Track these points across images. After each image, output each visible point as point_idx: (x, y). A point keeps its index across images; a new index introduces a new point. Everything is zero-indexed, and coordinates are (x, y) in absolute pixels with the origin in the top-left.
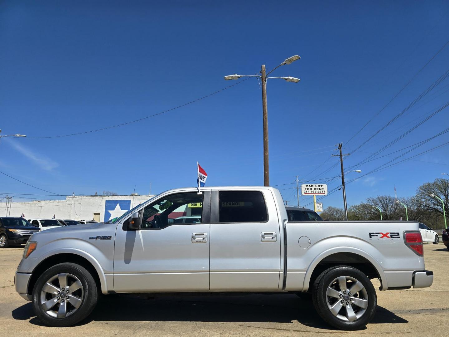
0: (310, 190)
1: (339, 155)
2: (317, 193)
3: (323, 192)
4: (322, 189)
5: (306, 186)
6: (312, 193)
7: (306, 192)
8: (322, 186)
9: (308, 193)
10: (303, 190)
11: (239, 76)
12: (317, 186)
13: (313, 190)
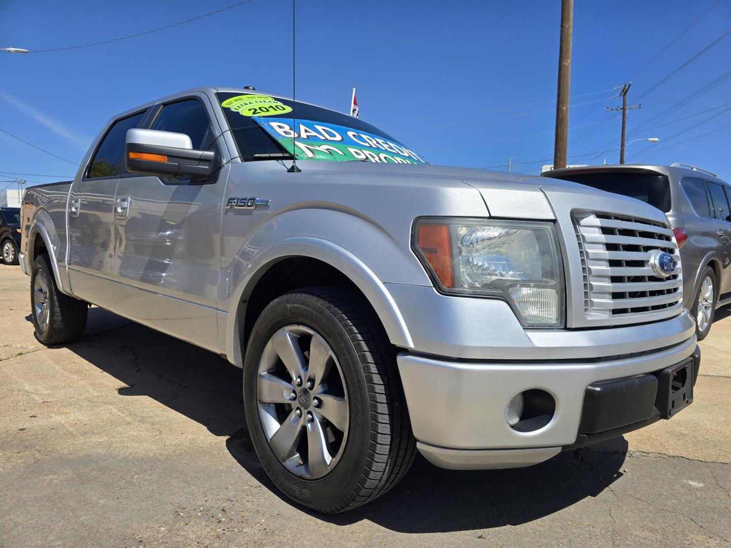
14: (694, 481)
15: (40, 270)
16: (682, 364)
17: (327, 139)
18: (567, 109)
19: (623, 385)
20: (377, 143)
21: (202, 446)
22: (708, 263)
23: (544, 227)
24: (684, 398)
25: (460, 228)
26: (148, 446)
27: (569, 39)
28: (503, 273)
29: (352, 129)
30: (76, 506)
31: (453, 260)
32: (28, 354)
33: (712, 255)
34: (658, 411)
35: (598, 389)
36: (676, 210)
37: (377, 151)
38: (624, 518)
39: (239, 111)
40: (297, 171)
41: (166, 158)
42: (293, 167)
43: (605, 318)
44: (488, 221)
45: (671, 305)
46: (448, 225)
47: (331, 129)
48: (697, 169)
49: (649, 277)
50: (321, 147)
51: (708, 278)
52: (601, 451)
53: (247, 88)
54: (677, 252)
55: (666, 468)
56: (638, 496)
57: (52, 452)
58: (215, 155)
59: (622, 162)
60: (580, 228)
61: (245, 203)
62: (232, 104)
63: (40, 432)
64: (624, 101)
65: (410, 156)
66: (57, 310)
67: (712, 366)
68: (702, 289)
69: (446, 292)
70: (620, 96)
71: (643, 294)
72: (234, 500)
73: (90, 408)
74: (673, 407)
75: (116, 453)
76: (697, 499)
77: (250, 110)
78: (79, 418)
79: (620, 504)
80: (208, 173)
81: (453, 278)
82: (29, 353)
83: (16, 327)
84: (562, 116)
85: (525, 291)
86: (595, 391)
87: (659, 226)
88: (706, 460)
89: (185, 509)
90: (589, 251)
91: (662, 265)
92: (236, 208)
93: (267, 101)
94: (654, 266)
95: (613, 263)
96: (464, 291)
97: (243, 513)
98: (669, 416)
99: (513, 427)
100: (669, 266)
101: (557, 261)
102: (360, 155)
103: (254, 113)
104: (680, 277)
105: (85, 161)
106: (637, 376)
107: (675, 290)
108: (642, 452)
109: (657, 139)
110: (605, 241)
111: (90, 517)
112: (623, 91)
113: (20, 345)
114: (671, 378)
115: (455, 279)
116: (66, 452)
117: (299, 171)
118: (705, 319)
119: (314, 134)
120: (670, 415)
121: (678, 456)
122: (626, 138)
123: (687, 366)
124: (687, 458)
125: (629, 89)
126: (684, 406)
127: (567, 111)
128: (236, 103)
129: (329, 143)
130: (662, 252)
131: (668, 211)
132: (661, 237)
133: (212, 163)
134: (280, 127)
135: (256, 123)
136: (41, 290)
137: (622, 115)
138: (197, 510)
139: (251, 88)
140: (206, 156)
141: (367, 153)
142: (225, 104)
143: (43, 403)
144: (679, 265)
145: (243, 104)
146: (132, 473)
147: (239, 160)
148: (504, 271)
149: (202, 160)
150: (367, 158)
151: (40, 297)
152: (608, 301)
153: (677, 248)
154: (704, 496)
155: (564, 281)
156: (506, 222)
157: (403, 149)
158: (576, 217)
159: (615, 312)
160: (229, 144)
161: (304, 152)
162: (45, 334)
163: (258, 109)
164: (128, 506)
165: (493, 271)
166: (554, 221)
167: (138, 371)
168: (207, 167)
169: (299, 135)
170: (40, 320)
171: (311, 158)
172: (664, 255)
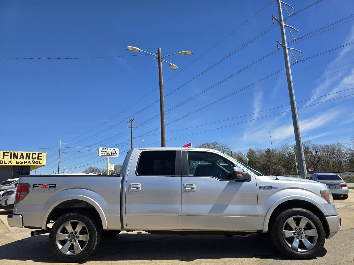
0: (105, 153)
1: (130, 127)
2: (110, 155)
3: (116, 154)
4: (115, 152)
5: (103, 149)
6: (107, 155)
7: (102, 154)
8: (115, 149)
9: (104, 155)
10: (100, 152)
11: (140, 50)
12: (111, 149)
13: (108, 152)
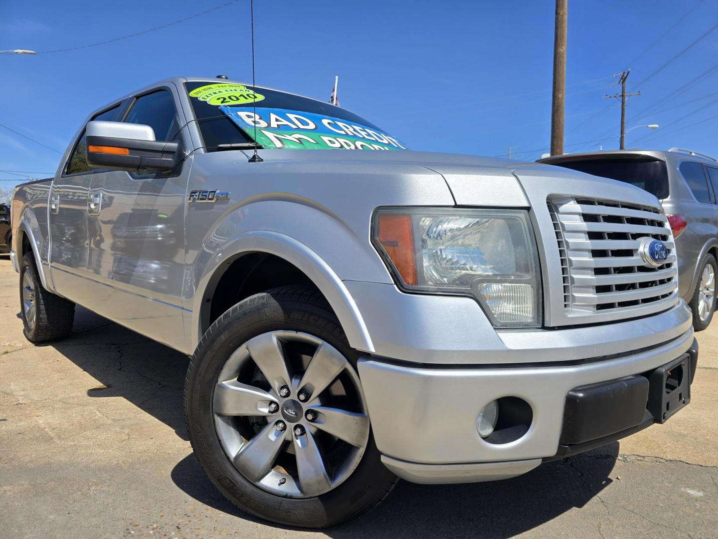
1: (619, 94)
14: (694, 489)
15: (27, 267)
16: (677, 361)
17: (299, 128)
18: (562, 96)
19: (609, 389)
20: (355, 130)
21: (170, 452)
22: (708, 250)
23: (516, 215)
24: (680, 398)
25: (424, 218)
26: (113, 452)
27: (564, 25)
28: (475, 266)
29: (327, 117)
30: (23, 523)
31: (415, 254)
32: (14, 353)
33: (713, 242)
34: (651, 415)
35: (581, 395)
36: (674, 197)
37: (354, 139)
38: (614, 535)
39: (207, 100)
40: (258, 161)
41: (127, 151)
42: (254, 157)
43: (589, 314)
44: (454, 211)
45: (664, 296)
46: (409, 215)
47: (305, 117)
48: (696, 153)
49: (638, 267)
50: (293, 136)
51: (709, 265)
52: (592, 455)
53: (219, 77)
54: (671, 238)
55: (663, 474)
56: (631, 508)
57: (12, 459)
58: (179, 146)
59: (622, 148)
60: (559, 215)
61: (206, 196)
62: (200, 94)
63: (6, 437)
64: (623, 88)
65: (389, 142)
66: (42, 307)
67: (714, 357)
68: (703, 277)
69: (410, 290)
70: (619, 83)
71: (632, 286)
72: (192, 515)
73: (63, 410)
74: (668, 409)
75: (79, 460)
76: (696, 511)
77: (218, 99)
78: (49, 421)
79: (611, 518)
80: (172, 166)
81: (415, 274)
82: (16, 351)
83: (8, 325)
84: (557, 104)
85: (495, 287)
86: (577, 397)
87: (650, 211)
88: (707, 465)
89: (137, 526)
90: (570, 240)
91: (653, 253)
92: (198, 201)
93: (238, 89)
94: (643, 255)
95: (597, 253)
96: (428, 288)
97: (198, 530)
98: (663, 420)
99: (485, 438)
100: (660, 255)
101: (532, 253)
102: (335, 143)
103: (222, 102)
104: (675, 265)
105: (64, 158)
106: (625, 379)
107: (669, 280)
108: (637, 455)
109: (657, 126)
110: (587, 230)
111: (35, 535)
112: (622, 78)
113: (8, 343)
114: (665, 378)
115: (418, 275)
116: (27, 459)
117: (262, 160)
118: (706, 308)
119: (285, 122)
120: (664, 418)
121: (676, 460)
122: (625, 125)
123: (683, 363)
124: (687, 462)
125: (628, 76)
126: (680, 407)
127: (563, 98)
128: (204, 92)
129: (302, 132)
130: (652, 240)
131: (666, 197)
132: (652, 223)
133: (176, 154)
134: (249, 116)
135: (223, 113)
136: (29, 288)
137: (621, 103)
138: (150, 527)
139: (224, 77)
140: (169, 147)
141: (342, 141)
142: (193, 94)
143: (16, 405)
144: (674, 252)
145: (212, 93)
146: (90, 484)
147: (202, 151)
148: (474, 264)
149: (164, 152)
150: (342, 146)
151: (29, 295)
152: (592, 295)
153: (671, 234)
154: (704, 507)
155: (540, 275)
156: (473, 211)
157: (383, 136)
158: (553, 204)
159: (601, 307)
160: (193, 134)
161: (272, 142)
162: (32, 332)
163: (227, 98)
164: (78, 522)
165: (464, 264)
166: (528, 209)
167: (120, 369)
168: (171, 159)
169: (269, 124)
170: (28, 318)
171: (279, 148)
172: (655, 243)
